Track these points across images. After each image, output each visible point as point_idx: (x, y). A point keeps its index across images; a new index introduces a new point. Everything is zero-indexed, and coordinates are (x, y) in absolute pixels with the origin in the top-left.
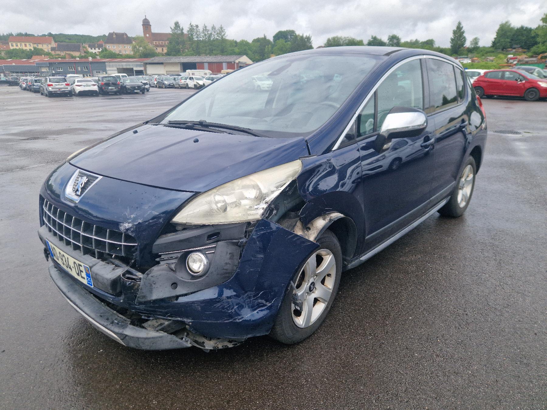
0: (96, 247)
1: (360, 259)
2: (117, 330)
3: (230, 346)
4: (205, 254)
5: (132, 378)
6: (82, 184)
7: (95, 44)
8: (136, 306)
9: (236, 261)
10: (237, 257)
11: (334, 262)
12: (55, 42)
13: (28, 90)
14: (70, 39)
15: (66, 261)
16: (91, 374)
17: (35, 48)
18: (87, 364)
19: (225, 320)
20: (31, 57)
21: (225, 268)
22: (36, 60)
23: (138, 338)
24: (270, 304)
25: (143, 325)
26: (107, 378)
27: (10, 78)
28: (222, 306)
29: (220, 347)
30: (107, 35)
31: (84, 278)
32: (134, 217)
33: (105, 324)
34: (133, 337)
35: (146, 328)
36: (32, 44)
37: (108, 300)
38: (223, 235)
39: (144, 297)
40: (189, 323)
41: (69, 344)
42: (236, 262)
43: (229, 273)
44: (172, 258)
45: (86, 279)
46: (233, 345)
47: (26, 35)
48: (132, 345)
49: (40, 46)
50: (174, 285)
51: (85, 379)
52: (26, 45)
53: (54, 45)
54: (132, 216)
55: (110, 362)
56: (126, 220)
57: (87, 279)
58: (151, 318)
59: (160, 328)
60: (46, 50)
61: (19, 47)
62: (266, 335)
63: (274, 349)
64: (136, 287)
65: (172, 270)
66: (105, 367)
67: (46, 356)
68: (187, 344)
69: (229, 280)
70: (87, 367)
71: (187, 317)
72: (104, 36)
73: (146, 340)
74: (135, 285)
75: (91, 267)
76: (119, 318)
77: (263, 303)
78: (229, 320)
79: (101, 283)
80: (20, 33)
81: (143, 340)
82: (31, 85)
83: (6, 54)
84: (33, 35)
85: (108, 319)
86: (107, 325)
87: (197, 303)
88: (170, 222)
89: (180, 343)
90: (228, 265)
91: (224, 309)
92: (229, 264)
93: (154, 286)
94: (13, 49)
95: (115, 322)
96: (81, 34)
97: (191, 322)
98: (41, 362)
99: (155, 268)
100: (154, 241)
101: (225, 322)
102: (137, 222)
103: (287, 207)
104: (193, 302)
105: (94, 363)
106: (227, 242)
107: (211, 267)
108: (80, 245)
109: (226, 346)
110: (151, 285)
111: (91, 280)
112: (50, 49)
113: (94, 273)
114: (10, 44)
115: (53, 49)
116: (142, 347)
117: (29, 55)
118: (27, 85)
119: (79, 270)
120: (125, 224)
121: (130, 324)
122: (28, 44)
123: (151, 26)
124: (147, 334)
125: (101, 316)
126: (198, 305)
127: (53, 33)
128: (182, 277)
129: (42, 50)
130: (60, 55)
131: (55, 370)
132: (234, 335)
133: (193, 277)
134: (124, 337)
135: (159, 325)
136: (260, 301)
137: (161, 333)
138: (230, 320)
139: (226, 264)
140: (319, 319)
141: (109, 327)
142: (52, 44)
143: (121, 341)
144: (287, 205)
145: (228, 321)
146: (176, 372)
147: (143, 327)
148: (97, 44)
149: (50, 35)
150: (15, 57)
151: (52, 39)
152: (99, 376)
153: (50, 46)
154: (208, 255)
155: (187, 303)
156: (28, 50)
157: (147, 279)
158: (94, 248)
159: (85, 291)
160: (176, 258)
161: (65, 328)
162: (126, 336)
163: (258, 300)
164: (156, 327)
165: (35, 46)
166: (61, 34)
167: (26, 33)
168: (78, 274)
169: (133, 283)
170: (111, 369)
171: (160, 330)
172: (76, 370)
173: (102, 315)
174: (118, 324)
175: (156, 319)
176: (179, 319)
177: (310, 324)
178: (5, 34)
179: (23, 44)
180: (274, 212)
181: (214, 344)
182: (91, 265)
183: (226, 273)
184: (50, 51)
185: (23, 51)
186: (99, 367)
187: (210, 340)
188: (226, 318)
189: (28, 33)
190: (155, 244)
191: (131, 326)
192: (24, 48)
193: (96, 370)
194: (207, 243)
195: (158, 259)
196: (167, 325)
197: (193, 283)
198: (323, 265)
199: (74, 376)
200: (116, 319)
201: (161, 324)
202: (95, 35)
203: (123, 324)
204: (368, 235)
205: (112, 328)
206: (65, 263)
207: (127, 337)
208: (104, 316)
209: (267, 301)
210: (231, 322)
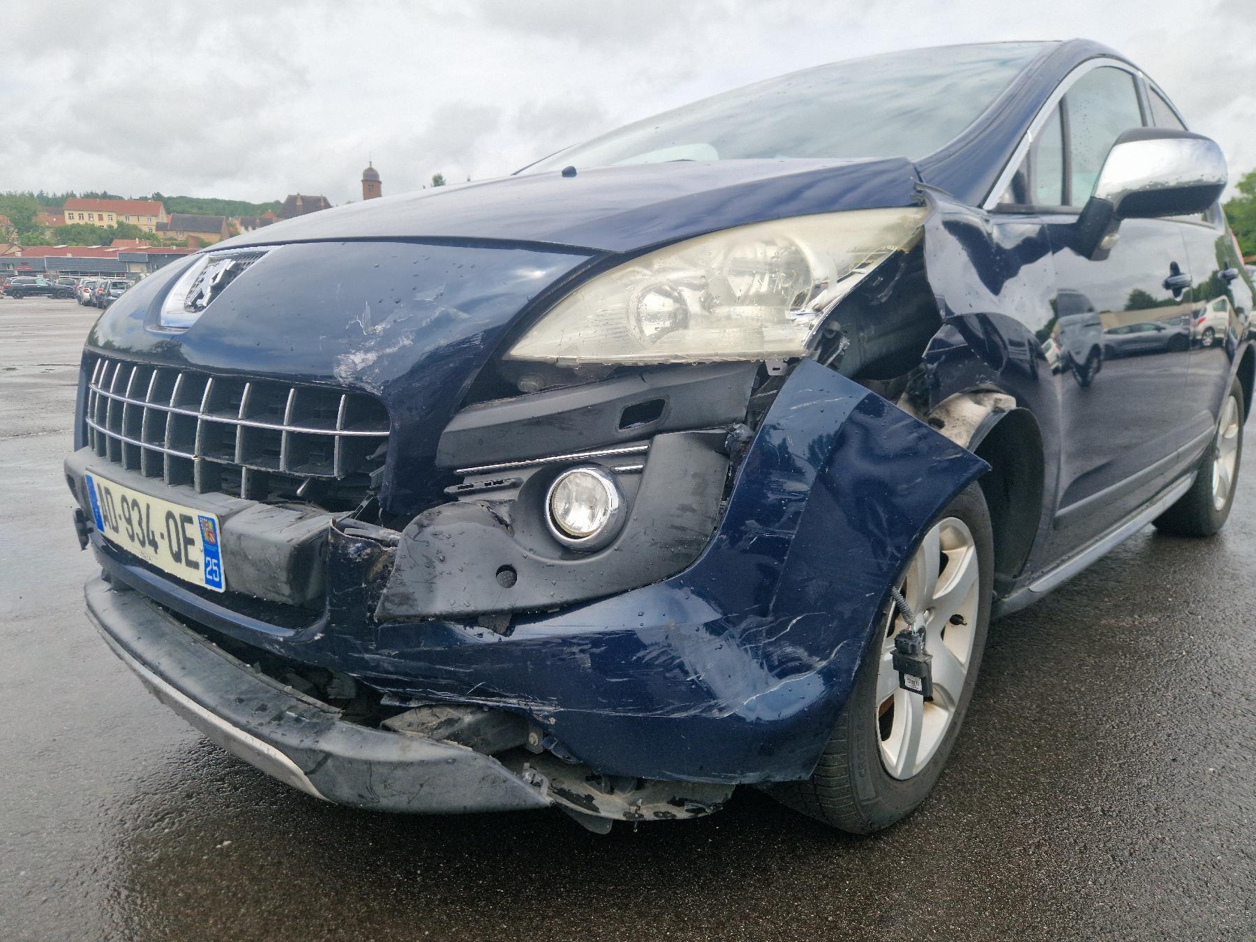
0: (246, 458)
1: (1033, 587)
2: (293, 740)
3: (681, 814)
4: (614, 475)
5: (329, 931)
6: (214, 279)
7: (255, 219)
8: (367, 656)
9: (715, 504)
10: (715, 490)
11: (976, 576)
12: (168, 213)
13: (94, 305)
14: (200, 208)
15: (140, 523)
16: (188, 916)
17: (120, 224)
18: (176, 884)
19: (674, 711)
20: (111, 242)
21: (678, 522)
22: (120, 249)
23: (369, 764)
24: (824, 663)
25: (388, 722)
26: (241, 931)
27: (58, 283)
28: (663, 659)
29: (648, 814)
30: (283, 201)
31: (195, 565)
32: (385, 330)
33: (254, 723)
34: (351, 761)
35: (395, 731)
36: (114, 216)
37: (268, 647)
38: (675, 409)
39: (406, 599)
40: (546, 717)
41: (123, 822)
42: (713, 510)
43: (690, 543)
44: (499, 486)
45: (202, 566)
46: (687, 811)
47: (105, 196)
48: (345, 792)
49: (133, 221)
50: (507, 572)
51: (164, 932)
52: (101, 218)
53: (163, 218)
54: (379, 328)
55: (253, 879)
56: (356, 340)
57: (207, 565)
58: (413, 705)
59: (444, 732)
60: (145, 229)
61: (86, 220)
62: (799, 783)
63: (800, 852)
64: (378, 567)
65: (501, 521)
66: (235, 894)
67: (43, 855)
68: (540, 793)
69: (688, 570)
70: (176, 894)
71: (543, 697)
72: (277, 203)
73: (399, 773)
74: (377, 560)
75: (223, 519)
76: (301, 706)
77: (799, 659)
78: (686, 709)
79: (254, 564)
80: (92, 193)
81: (385, 771)
82: (102, 294)
83: (55, 234)
84: (120, 198)
85: (263, 708)
86: (261, 724)
87: (579, 645)
88: (503, 358)
89: (514, 788)
90: (688, 513)
91: (671, 670)
92: (693, 511)
93: (439, 567)
94: (73, 225)
95: (289, 717)
96: (226, 198)
97: (555, 715)
98: (23, 873)
99: (447, 510)
100: (448, 420)
101: (673, 716)
102: (394, 345)
103: (865, 352)
104: (566, 641)
105: (200, 880)
106: (686, 436)
107: (634, 516)
108: (192, 457)
109: (665, 814)
110: (430, 565)
111: (218, 565)
112: (154, 228)
113: (232, 534)
114: (66, 213)
115: (160, 227)
116: (381, 799)
117: (107, 238)
118: (94, 294)
119: (181, 536)
120: (352, 357)
121: (341, 719)
122: (105, 215)
123: (380, 182)
124: (404, 749)
125: (241, 701)
126: (582, 651)
127: (166, 195)
128: (531, 550)
129: (135, 227)
130: (176, 240)
131: (66, 900)
132: (701, 768)
133: (568, 552)
134: (317, 763)
135: (441, 722)
136: (789, 650)
137: (453, 747)
138: (692, 712)
139: (684, 508)
140: (934, 760)
141: (265, 731)
142: (160, 215)
143: (306, 779)
144: (866, 346)
145: (684, 714)
146: (483, 915)
147: (387, 729)
148: (260, 219)
149: (158, 197)
150: (74, 240)
151: (162, 207)
152: (215, 924)
153: (154, 221)
154: (621, 479)
155: (546, 643)
156: (105, 227)
157: (417, 538)
158: (237, 461)
159: (191, 636)
160: (514, 486)
161: (115, 774)
162: (328, 755)
163: (781, 646)
164: (433, 730)
165: (122, 219)
166: (181, 197)
167: (105, 193)
168: (177, 557)
169: (368, 551)
170: (257, 902)
171: (448, 738)
172: (139, 902)
173: (243, 697)
174: (297, 720)
175: (430, 707)
176: (513, 702)
177: (915, 771)
178: (59, 194)
179: (96, 215)
180: (841, 346)
181: (626, 806)
182: (223, 512)
183: (681, 542)
184: (154, 232)
185: (92, 230)
186: (215, 893)
187: (611, 792)
188: (677, 704)
189: (110, 193)
190: (446, 430)
191: (346, 725)
192: (97, 223)
193: (207, 903)
194: (620, 436)
195: (453, 487)
196: (470, 725)
197: (571, 571)
198: (952, 573)
199: (128, 920)
200: (290, 709)
201: (450, 722)
202: (256, 201)
203: (314, 720)
204: (1063, 505)
205: (277, 736)
206: (137, 529)
207: (330, 762)
208: (250, 700)
209: (813, 651)
210: (695, 716)
